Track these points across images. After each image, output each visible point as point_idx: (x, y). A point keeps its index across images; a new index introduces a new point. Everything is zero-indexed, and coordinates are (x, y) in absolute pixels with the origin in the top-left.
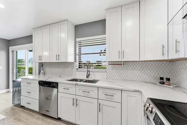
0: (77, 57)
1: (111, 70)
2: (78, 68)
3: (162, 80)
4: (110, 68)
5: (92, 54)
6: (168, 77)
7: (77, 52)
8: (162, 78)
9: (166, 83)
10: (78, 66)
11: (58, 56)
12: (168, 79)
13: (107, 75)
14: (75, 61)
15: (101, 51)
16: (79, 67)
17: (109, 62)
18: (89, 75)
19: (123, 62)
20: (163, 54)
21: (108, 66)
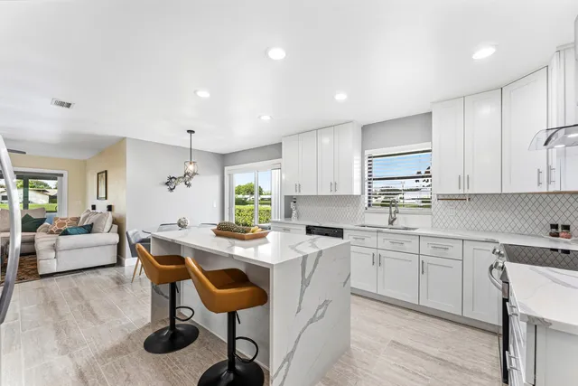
0: (366, 184)
1: (441, 210)
2: (366, 205)
3: (554, 230)
4: (439, 206)
5: (399, 178)
6: (567, 223)
7: (366, 177)
8: (555, 226)
9: (561, 235)
10: (366, 202)
11: (334, 185)
12: (567, 228)
13: (434, 221)
14: (363, 193)
15: (419, 173)
16: (369, 205)
17: (438, 195)
18: (395, 219)
19: (470, 194)
20: (539, 184)
21: (436, 202)
